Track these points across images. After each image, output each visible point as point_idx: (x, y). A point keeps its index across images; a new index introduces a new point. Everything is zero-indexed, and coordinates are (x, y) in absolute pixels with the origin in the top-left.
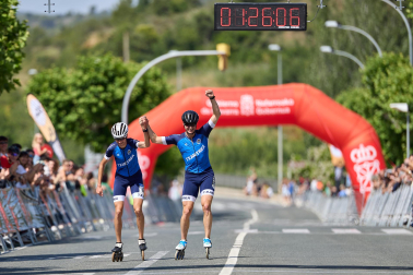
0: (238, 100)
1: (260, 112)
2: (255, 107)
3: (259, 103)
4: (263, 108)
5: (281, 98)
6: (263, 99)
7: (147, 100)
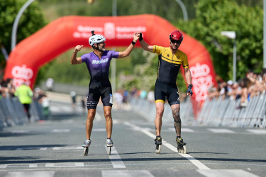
0: (103, 26)
1: (120, 36)
2: (116, 32)
3: (119, 29)
4: (122, 33)
5: (136, 26)
6: (122, 26)
7: (30, 25)
